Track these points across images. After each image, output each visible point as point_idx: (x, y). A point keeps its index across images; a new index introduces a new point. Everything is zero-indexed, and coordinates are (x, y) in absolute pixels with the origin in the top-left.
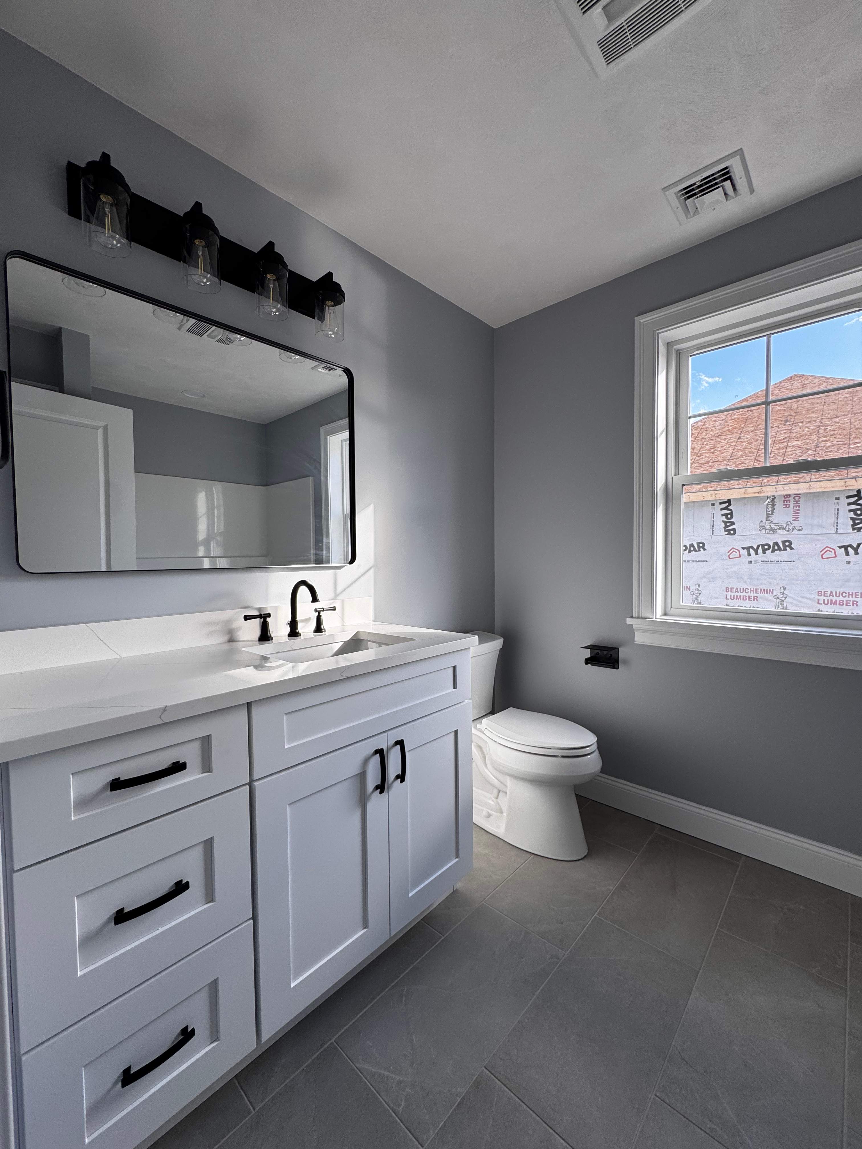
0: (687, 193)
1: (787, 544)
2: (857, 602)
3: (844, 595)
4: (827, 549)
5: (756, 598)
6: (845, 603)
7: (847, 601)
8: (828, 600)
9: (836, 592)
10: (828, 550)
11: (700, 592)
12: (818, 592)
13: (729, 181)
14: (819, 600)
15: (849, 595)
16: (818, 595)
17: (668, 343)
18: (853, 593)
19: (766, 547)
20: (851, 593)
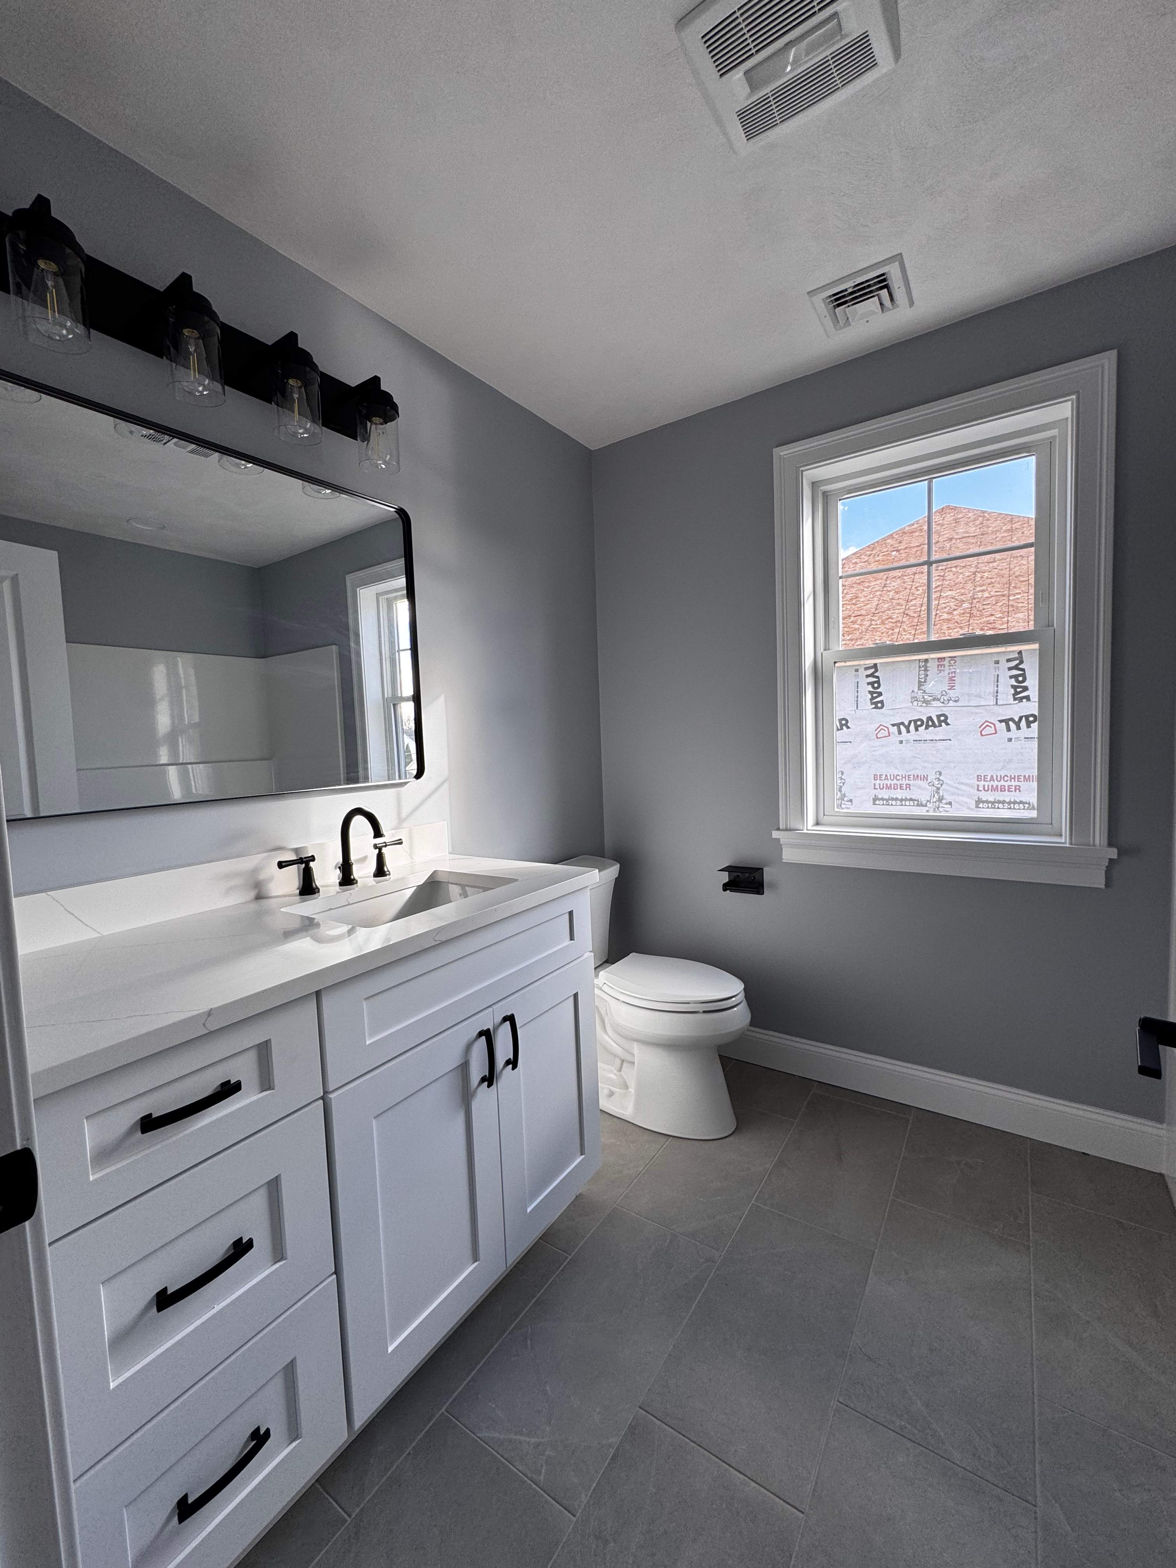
0: (836, 300)
1: (942, 718)
2: (1020, 787)
3: (1006, 778)
4: (987, 723)
5: (908, 786)
6: (1006, 788)
7: (1009, 786)
8: (988, 786)
9: (997, 776)
10: (987, 726)
11: (843, 781)
12: (978, 776)
13: (886, 290)
14: (978, 786)
15: (1011, 778)
16: (978, 781)
17: (813, 483)
18: (1015, 776)
19: (919, 723)
20: (1013, 777)
